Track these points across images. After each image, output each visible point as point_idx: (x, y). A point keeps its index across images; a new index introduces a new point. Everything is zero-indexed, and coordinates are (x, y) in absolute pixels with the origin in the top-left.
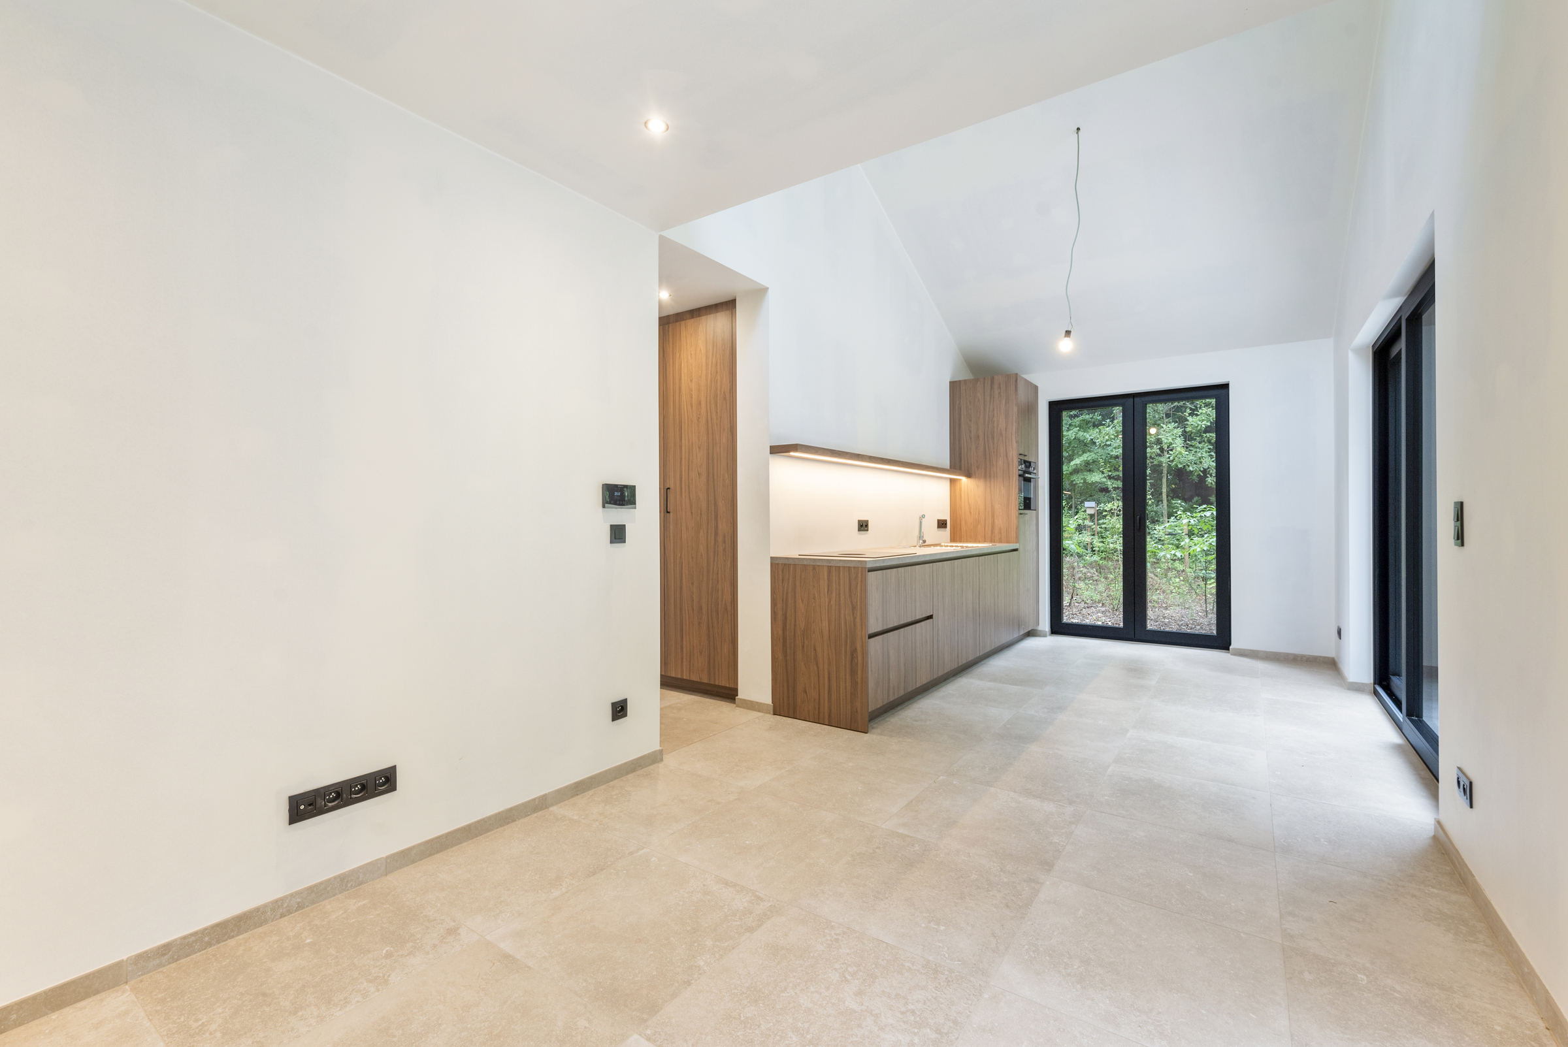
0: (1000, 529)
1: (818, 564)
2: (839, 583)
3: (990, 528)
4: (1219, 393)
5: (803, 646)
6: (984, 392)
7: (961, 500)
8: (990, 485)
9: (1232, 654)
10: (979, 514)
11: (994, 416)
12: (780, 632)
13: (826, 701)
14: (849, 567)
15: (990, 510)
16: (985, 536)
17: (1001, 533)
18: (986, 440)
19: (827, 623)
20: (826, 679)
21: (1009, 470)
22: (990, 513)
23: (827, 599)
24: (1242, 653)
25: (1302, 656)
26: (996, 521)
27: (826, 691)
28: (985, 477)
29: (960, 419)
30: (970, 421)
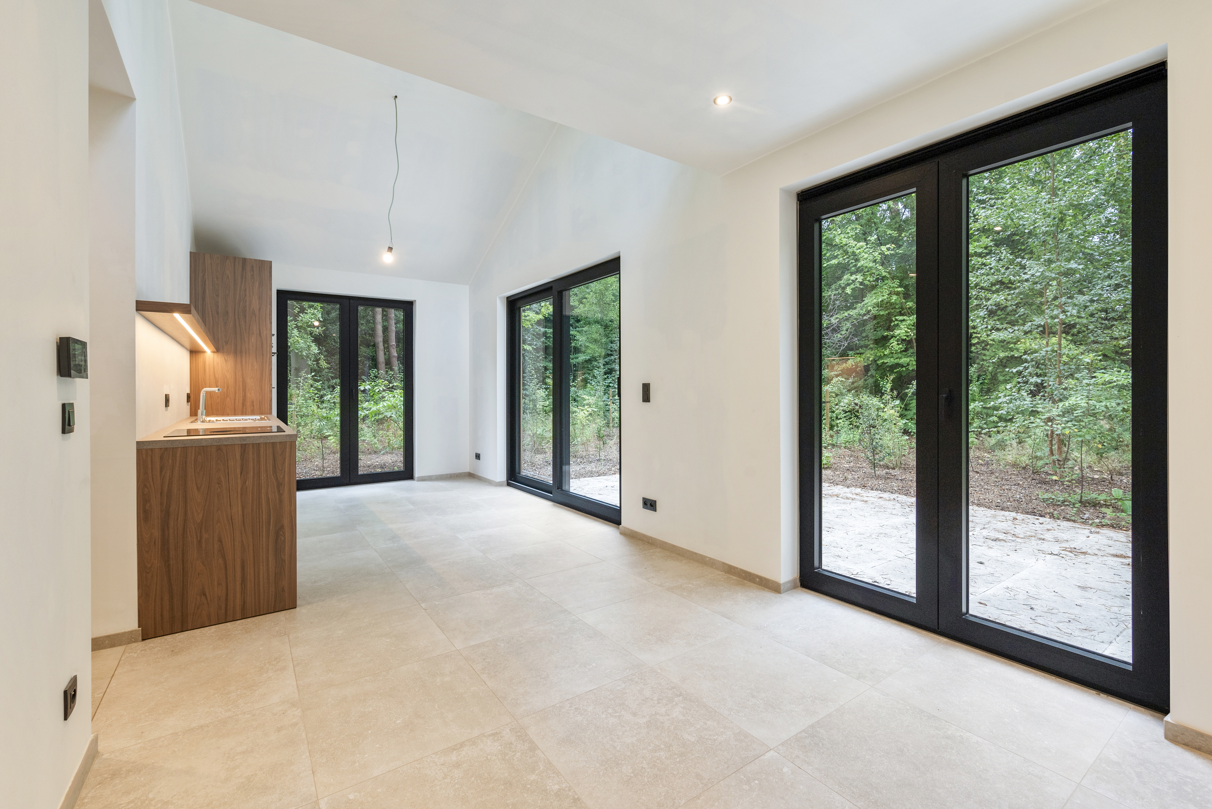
0: (253, 402)
1: (226, 443)
2: (259, 462)
3: (241, 401)
4: (407, 307)
5: (200, 542)
6: (234, 272)
7: (205, 373)
8: (241, 362)
9: (418, 481)
10: (228, 387)
11: (246, 295)
12: (157, 533)
13: (238, 595)
14: (273, 443)
15: (241, 384)
16: (235, 409)
17: (253, 406)
18: (237, 317)
19: (240, 509)
20: (238, 569)
21: (262, 347)
22: (241, 387)
23: (239, 481)
24: (423, 479)
25: (455, 474)
26: (248, 395)
27: (238, 583)
28: (235, 353)
29: (204, 292)
30: (217, 296)
